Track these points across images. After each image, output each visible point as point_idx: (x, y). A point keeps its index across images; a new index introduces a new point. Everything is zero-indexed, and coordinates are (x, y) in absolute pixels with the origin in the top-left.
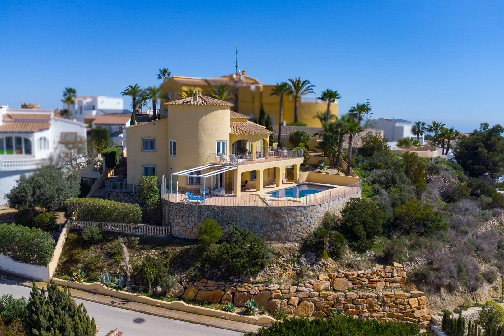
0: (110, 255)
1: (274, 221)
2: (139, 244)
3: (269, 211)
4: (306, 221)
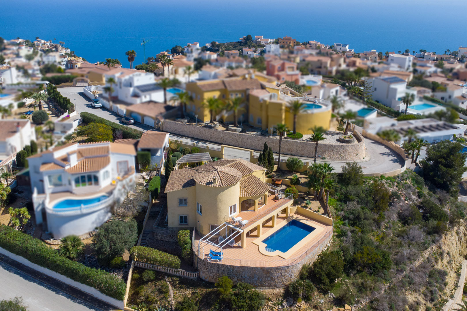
0: (161, 292)
1: (267, 275)
2: (179, 284)
3: (263, 270)
4: (288, 275)
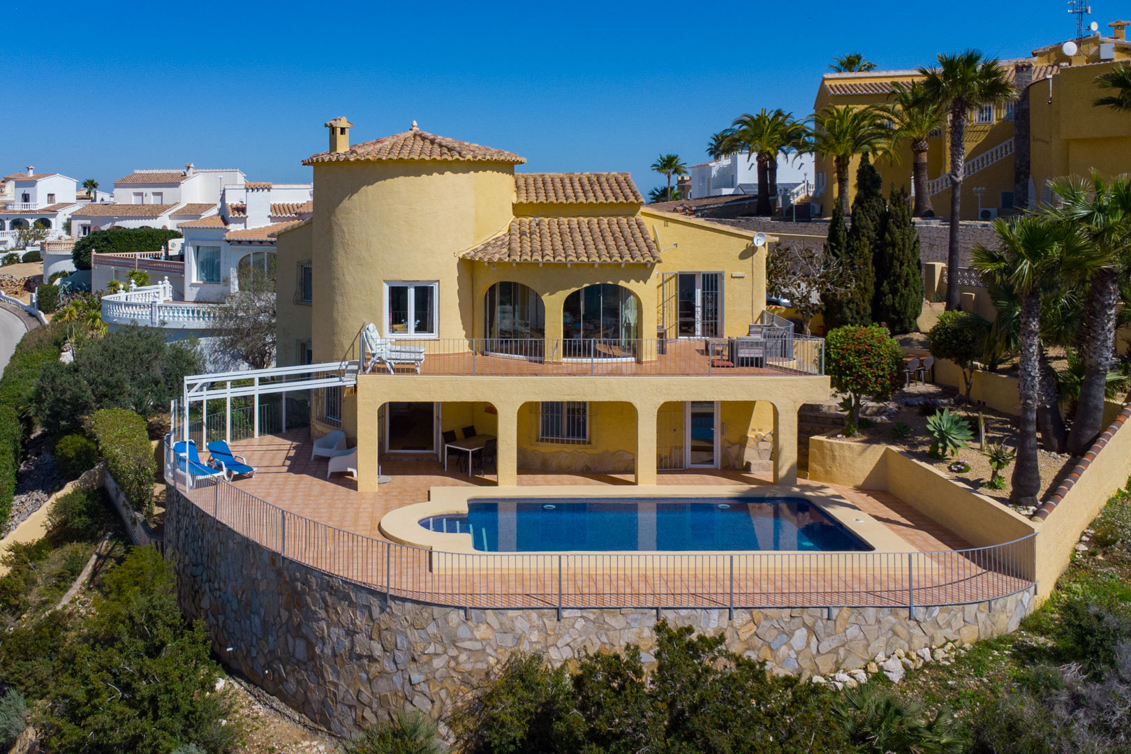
4: (389, 666)
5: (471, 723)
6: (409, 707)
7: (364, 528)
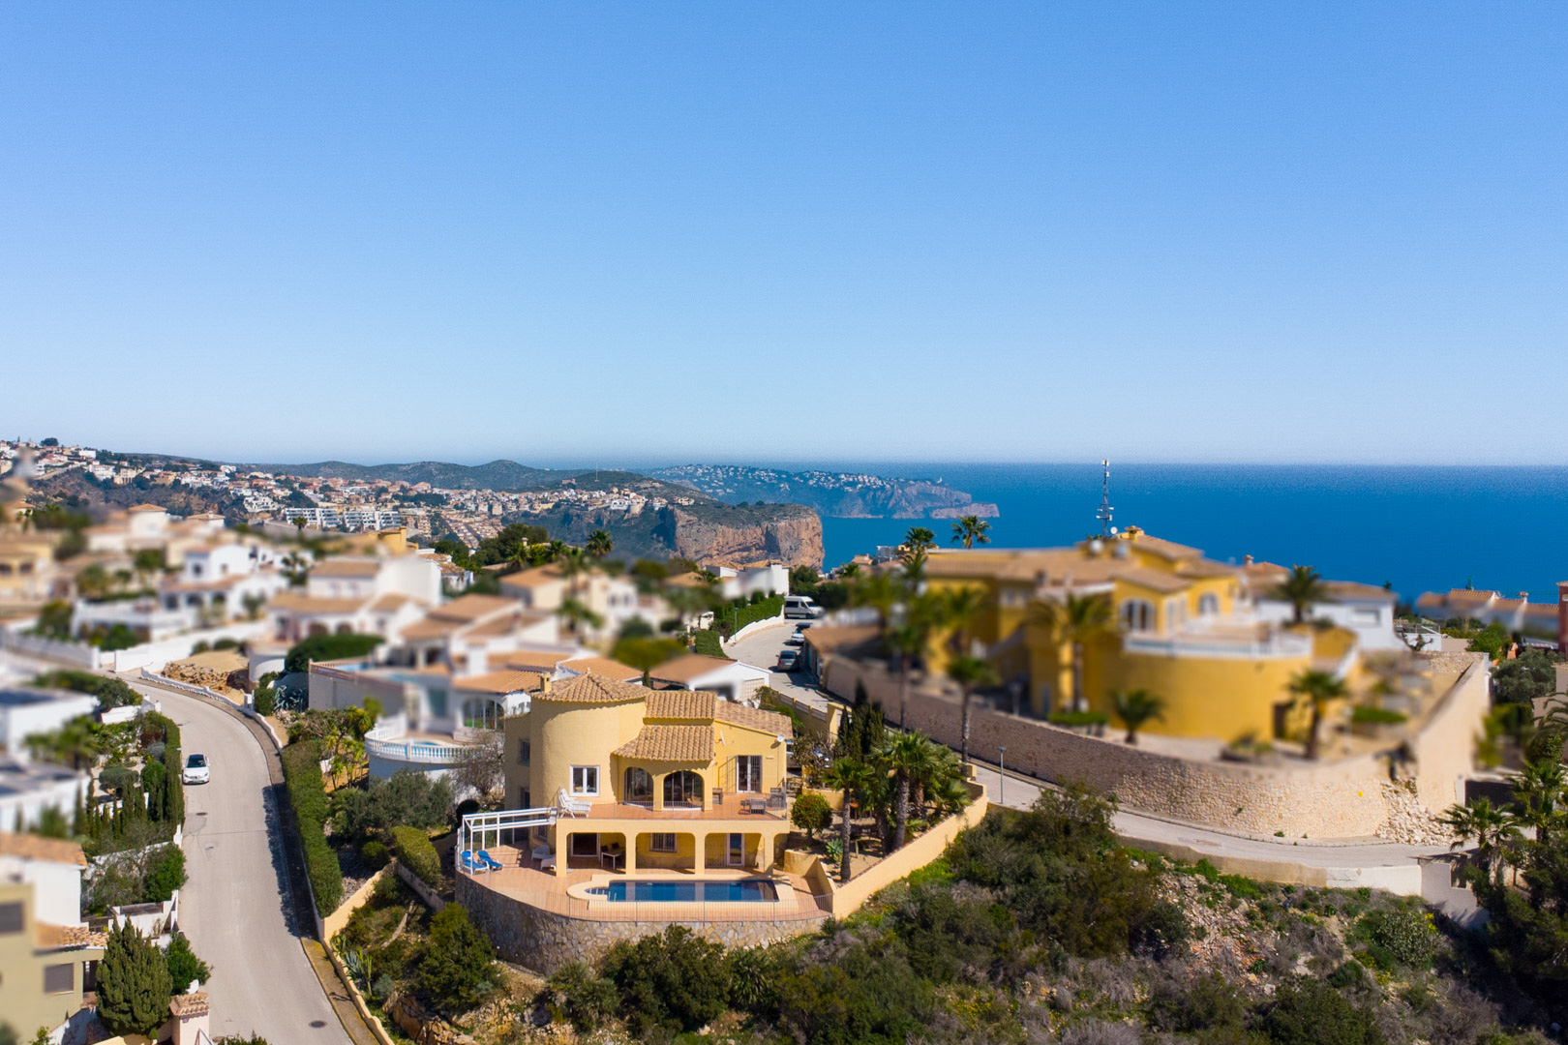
4: (570, 946)
5: (602, 967)
6: (578, 962)
7: (560, 891)
